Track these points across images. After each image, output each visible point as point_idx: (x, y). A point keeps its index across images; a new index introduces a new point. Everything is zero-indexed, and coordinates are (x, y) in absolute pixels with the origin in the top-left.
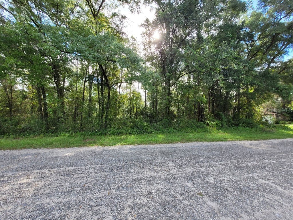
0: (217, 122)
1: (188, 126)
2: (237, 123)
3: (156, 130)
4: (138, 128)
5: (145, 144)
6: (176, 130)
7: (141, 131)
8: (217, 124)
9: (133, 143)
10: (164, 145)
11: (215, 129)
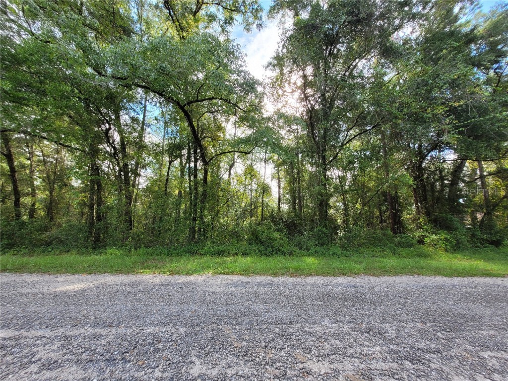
0: (443, 235)
1: (374, 243)
2: (494, 239)
3: (300, 248)
4: (262, 243)
5: (274, 274)
6: (347, 250)
7: (270, 250)
8: (446, 240)
9: (245, 272)
10: (325, 278)
11: (441, 252)
